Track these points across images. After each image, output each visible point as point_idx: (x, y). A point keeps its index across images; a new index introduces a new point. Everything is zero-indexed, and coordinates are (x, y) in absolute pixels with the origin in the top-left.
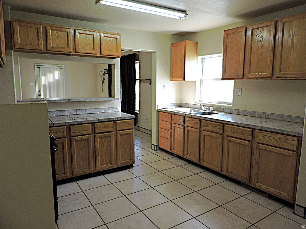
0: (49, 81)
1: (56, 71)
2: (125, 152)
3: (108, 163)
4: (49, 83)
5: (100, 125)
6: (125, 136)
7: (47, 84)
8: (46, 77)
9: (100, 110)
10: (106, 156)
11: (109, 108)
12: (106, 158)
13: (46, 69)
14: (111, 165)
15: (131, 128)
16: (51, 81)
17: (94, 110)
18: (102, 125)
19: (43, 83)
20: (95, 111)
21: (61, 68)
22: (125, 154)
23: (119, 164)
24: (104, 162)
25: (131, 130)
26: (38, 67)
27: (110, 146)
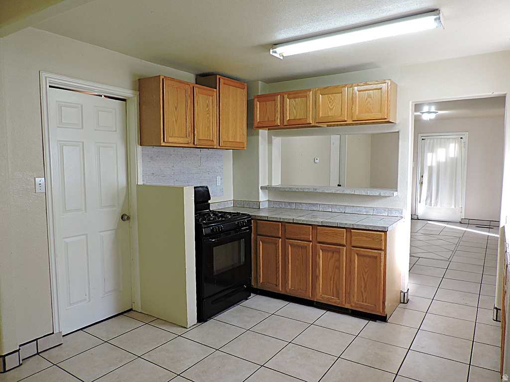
0: (438, 160)
1: (452, 143)
2: (365, 287)
3: (335, 295)
4: (439, 164)
5: (325, 231)
6: (368, 260)
7: (434, 164)
8: (434, 154)
9: (367, 209)
10: (332, 282)
11: (385, 209)
12: (332, 287)
13: (435, 140)
14: (339, 301)
15: (378, 247)
16: (441, 161)
17: (359, 209)
18: (326, 231)
19: (429, 164)
20: (360, 211)
21: (462, 138)
22: (365, 291)
23: (353, 305)
24: (329, 291)
25: (380, 252)
26: (423, 139)
27: (338, 268)
